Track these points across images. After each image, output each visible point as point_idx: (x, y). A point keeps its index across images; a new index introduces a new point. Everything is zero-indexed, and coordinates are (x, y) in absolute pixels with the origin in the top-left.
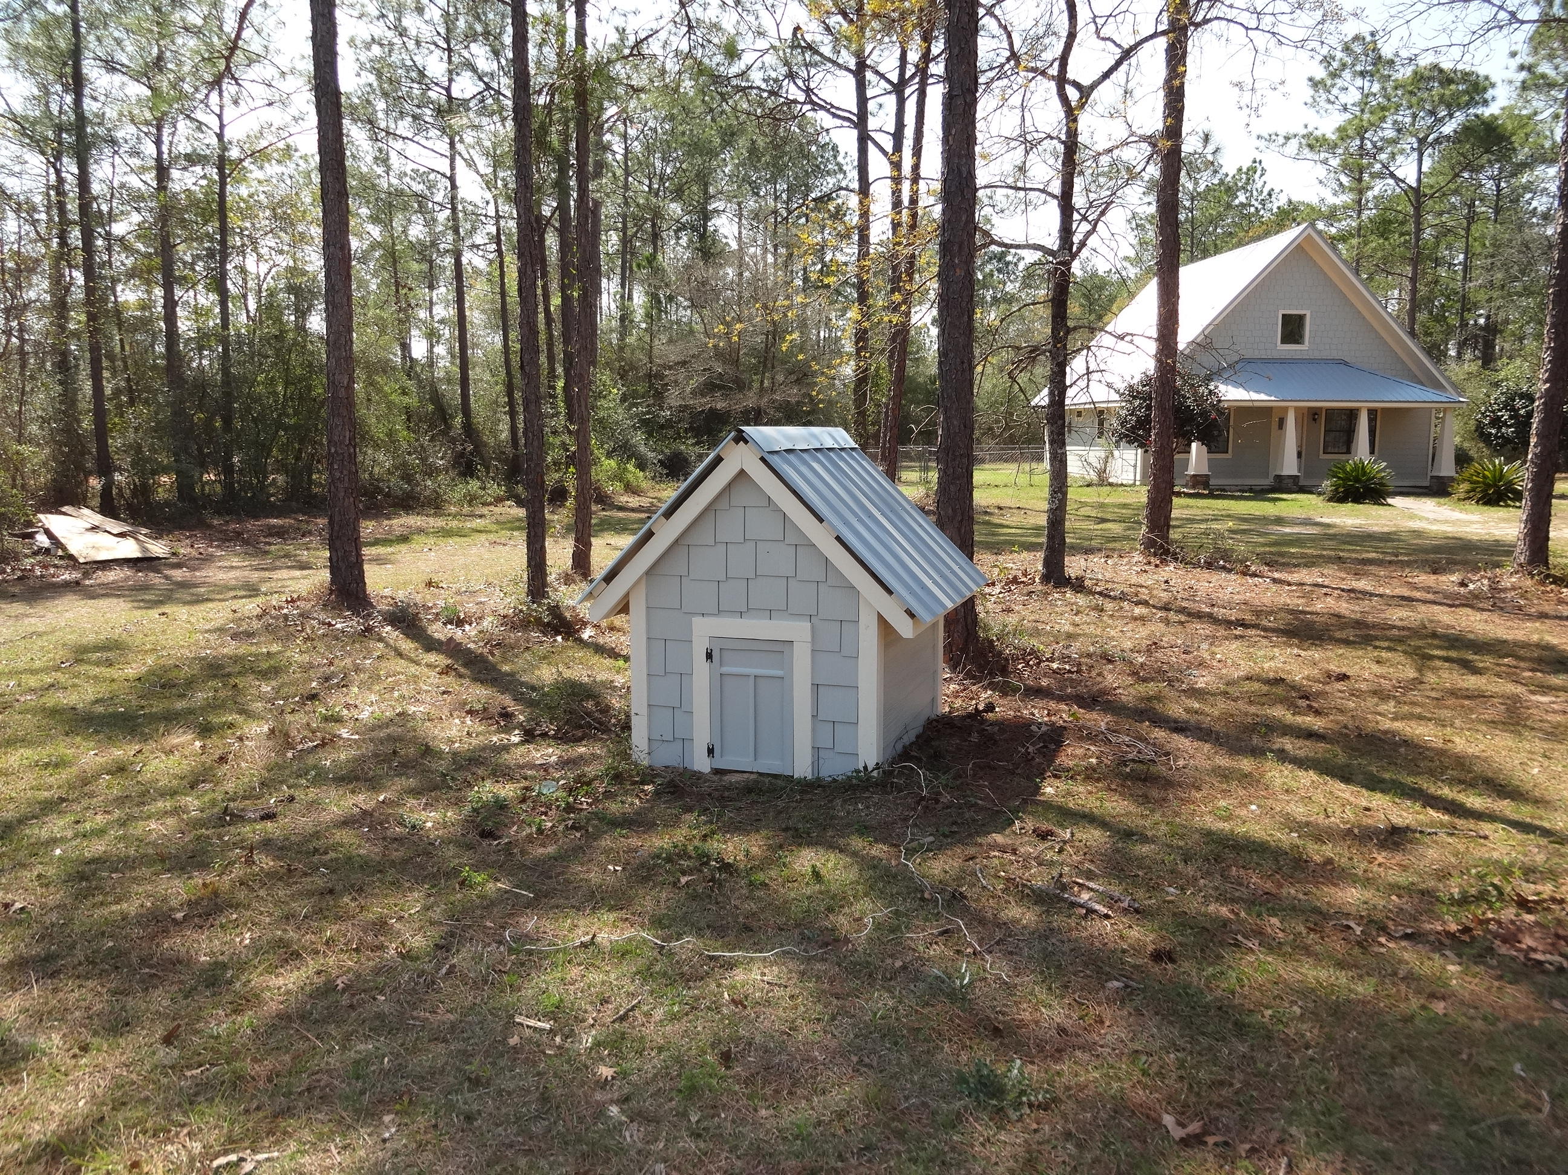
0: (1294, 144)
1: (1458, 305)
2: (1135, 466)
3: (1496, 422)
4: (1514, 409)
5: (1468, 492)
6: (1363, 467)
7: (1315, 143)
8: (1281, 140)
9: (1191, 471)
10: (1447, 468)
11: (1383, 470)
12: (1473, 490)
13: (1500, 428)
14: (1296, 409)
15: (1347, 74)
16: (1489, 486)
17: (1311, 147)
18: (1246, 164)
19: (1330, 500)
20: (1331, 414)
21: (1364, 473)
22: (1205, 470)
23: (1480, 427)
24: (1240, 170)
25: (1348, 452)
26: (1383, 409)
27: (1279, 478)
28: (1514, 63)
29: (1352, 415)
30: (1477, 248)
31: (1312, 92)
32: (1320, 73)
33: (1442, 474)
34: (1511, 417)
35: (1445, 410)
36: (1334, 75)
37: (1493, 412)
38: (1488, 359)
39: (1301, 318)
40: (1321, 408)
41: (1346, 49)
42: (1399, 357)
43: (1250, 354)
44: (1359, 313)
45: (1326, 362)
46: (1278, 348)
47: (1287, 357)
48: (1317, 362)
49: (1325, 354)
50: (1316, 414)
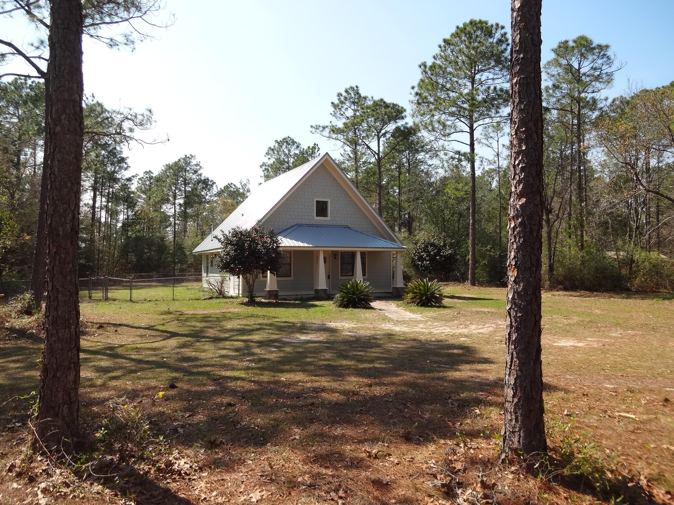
0: (327, 130)
1: (398, 209)
2: (239, 285)
3: (421, 258)
4: (428, 252)
5: (412, 299)
6: (357, 285)
7: (335, 130)
8: (321, 129)
9: (268, 289)
10: (400, 283)
11: (367, 287)
12: (415, 297)
13: (422, 262)
14: (324, 252)
15: (348, 104)
16: (422, 295)
17: (333, 131)
18: (311, 145)
19: (340, 306)
20: (343, 254)
21: (358, 290)
22: (275, 288)
23: (413, 261)
24: (309, 147)
25: (353, 275)
26: (368, 252)
27: (317, 291)
28: (413, 92)
29: (353, 255)
30: (403, 184)
31: (334, 110)
32: (336, 102)
33: (398, 286)
34: (427, 256)
35: (397, 252)
36: (342, 102)
37: (419, 253)
38: (410, 232)
39: (325, 203)
40: (338, 251)
41: (346, 91)
42: (374, 225)
43: (300, 222)
44: (354, 201)
45: (340, 227)
46: (315, 219)
47: (319, 224)
48: (335, 226)
49: (339, 223)
50: (336, 255)
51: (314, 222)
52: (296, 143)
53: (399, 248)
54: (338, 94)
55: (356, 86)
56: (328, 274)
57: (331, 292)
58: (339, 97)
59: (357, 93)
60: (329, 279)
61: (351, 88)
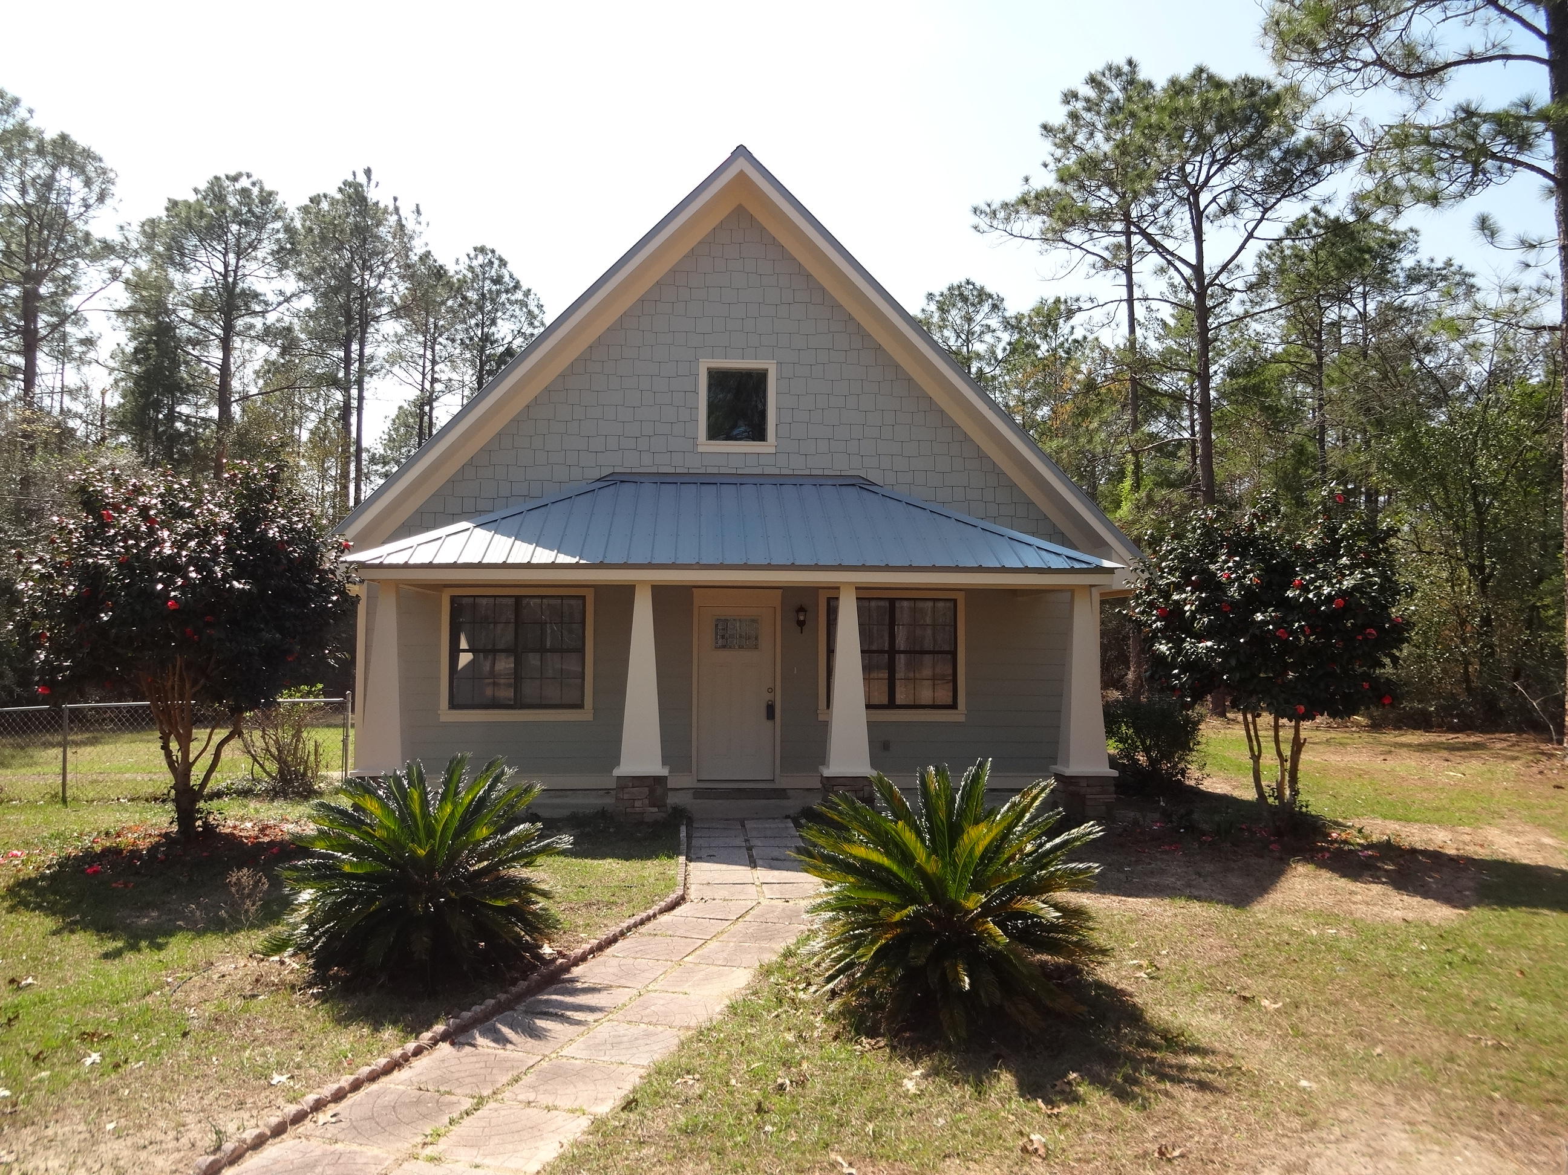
41: (1093, 81)
42: (1001, 474)
43: (629, 463)
44: (897, 366)
45: (818, 481)
46: (700, 449)
47: (723, 471)
48: (796, 481)
49: (819, 465)
50: (801, 609)
51: (693, 465)
52: (990, 296)
53: (1072, 571)
54: (1065, 95)
55: (1130, 63)
56: (769, 697)
57: (782, 783)
58: (1068, 103)
59: (1131, 82)
60: (770, 723)
61: (1110, 69)
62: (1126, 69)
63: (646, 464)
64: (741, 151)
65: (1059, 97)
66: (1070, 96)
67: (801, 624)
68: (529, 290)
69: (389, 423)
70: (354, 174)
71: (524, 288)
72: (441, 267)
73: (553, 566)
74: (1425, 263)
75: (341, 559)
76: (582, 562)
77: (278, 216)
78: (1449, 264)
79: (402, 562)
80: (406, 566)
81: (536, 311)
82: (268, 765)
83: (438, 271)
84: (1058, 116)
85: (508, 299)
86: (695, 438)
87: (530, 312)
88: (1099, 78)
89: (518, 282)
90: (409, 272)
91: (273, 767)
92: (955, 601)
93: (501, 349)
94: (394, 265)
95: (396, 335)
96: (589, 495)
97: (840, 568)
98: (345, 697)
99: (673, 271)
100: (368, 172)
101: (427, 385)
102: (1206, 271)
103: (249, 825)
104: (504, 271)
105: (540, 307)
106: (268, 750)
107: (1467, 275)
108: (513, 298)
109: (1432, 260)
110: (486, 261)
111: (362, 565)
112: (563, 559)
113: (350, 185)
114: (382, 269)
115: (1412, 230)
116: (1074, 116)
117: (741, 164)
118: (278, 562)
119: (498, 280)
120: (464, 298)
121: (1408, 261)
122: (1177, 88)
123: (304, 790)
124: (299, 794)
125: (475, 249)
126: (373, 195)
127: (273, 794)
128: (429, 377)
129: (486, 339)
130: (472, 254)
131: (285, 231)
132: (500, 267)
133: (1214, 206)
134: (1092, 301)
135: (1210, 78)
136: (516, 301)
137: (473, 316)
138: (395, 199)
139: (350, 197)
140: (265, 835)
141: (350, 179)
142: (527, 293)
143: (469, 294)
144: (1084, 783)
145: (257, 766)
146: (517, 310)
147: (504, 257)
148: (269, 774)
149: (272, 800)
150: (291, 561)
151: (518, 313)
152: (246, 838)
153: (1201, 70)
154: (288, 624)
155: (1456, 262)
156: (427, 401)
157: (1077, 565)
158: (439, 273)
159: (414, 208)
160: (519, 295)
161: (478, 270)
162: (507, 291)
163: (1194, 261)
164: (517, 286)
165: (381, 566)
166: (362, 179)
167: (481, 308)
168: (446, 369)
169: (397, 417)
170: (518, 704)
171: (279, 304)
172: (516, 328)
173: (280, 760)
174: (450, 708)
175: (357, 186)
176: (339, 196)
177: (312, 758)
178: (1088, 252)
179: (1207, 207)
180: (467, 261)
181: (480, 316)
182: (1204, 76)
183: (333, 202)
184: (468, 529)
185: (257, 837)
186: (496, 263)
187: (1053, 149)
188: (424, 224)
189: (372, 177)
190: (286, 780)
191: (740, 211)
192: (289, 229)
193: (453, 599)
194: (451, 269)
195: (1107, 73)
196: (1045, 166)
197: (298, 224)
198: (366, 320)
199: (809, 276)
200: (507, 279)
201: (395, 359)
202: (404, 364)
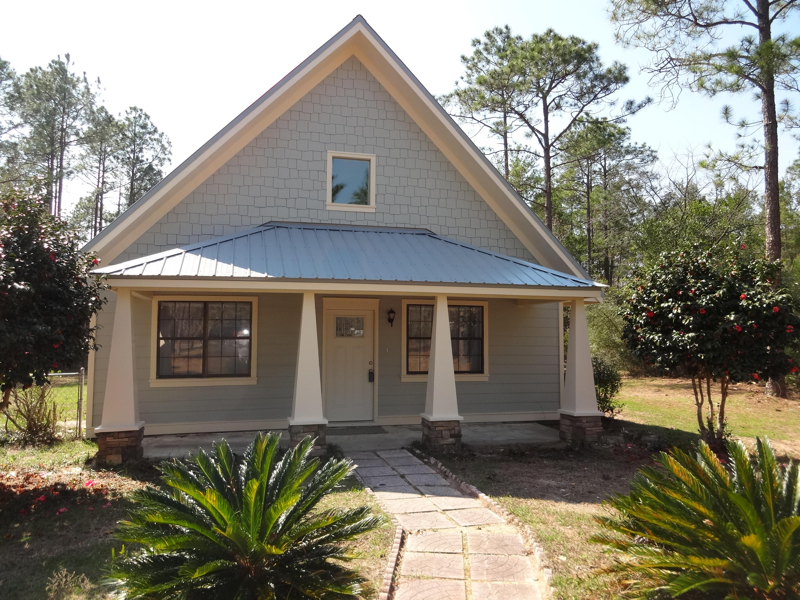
41: (488, 35)
42: (508, 231)
43: (282, 215)
44: (449, 162)
45: (403, 231)
46: (328, 208)
47: (342, 222)
48: (389, 231)
49: (402, 221)
50: (392, 311)
51: (324, 218)
53: (579, 288)
54: (474, 41)
55: (507, 27)
56: (371, 367)
57: (379, 422)
58: (475, 45)
59: (508, 37)
60: (371, 384)
61: (497, 29)
62: (505, 30)
63: (293, 216)
64: (359, 19)
65: (470, 42)
66: (476, 42)
67: (391, 321)
68: (163, 133)
69: (74, 207)
70: (59, 56)
71: (160, 132)
72: (111, 116)
73: (249, 279)
74: (633, 145)
75: (91, 271)
76: (269, 276)
77: (9, 76)
78: (644, 146)
79: (137, 274)
80: (140, 277)
81: (166, 145)
82: (19, 422)
83: (109, 118)
84: (470, 53)
85: (150, 138)
86: (325, 201)
87: (163, 146)
88: (491, 33)
89: (156, 128)
90: (92, 117)
91: (23, 423)
92: (482, 307)
93: (145, 166)
94: (83, 112)
95: (81, 155)
96: (229, 242)
97: (441, 284)
98: (79, 371)
99: (311, 93)
100: (68, 56)
101: (100, 185)
102: (550, 138)
103: (13, 474)
104: (147, 121)
105: (169, 143)
106: (19, 411)
107: (652, 151)
108: (153, 137)
109: (636, 143)
110: (137, 115)
111: (109, 276)
112: (255, 274)
113: (56, 63)
114: (75, 114)
115: (627, 128)
116: (478, 52)
117: (359, 27)
118: (50, 269)
119: (144, 127)
120: (124, 135)
121: (625, 144)
122: (538, 40)
123: (48, 439)
124: (44, 442)
125: (131, 108)
126: (71, 70)
127: (24, 443)
128: (101, 180)
129: (138, 160)
130: (129, 111)
131: (14, 86)
132: (145, 119)
133: (553, 103)
134: (491, 150)
135: (555, 35)
136: (155, 139)
137: (128, 146)
138: (85, 73)
139: (56, 69)
140: (30, 483)
141: (56, 59)
142: (162, 135)
143: (127, 133)
144: (585, 421)
145: (10, 423)
146: (155, 144)
147: (147, 113)
148: (20, 429)
149: (24, 448)
150: (59, 269)
151: (156, 146)
152: (14, 487)
153: (551, 31)
154: (55, 319)
155: (648, 145)
156: (99, 194)
157: (582, 285)
158: (109, 119)
159: (97, 79)
160: (156, 136)
161: (132, 120)
162: (150, 133)
163: (543, 132)
164: (155, 131)
165: (122, 277)
166: (63, 59)
167: (134, 141)
168: (111, 176)
169: (79, 204)
170: (205, 374)
171: (10, 129)
172: (155, 154)
173: (29, 418)
174: (157, 378)
175: (61, 64)
176: (50, 70)
177: (52, 415)
178: (485, 125)
179: (550, 104)
180: (126, 115)
181: (133, 147)
182: (552, 34)
183: (44, 73)
184: (181, 253)
185: (23, 486)
186: (143, 117)
187: (466, 70)
188: (102, 88)
189: (70, 59)
190: (33, 431)
191: (353, 59)
192: (16, 85)
193: (160, 303)
194: (117, 118)
195: (495, 32)
196: (462, 78)
197: (22, 84)
198: (64, 145)
199: (396, 103)
200: (149, 126)
201: (81, 168)
202: (84, 171)
